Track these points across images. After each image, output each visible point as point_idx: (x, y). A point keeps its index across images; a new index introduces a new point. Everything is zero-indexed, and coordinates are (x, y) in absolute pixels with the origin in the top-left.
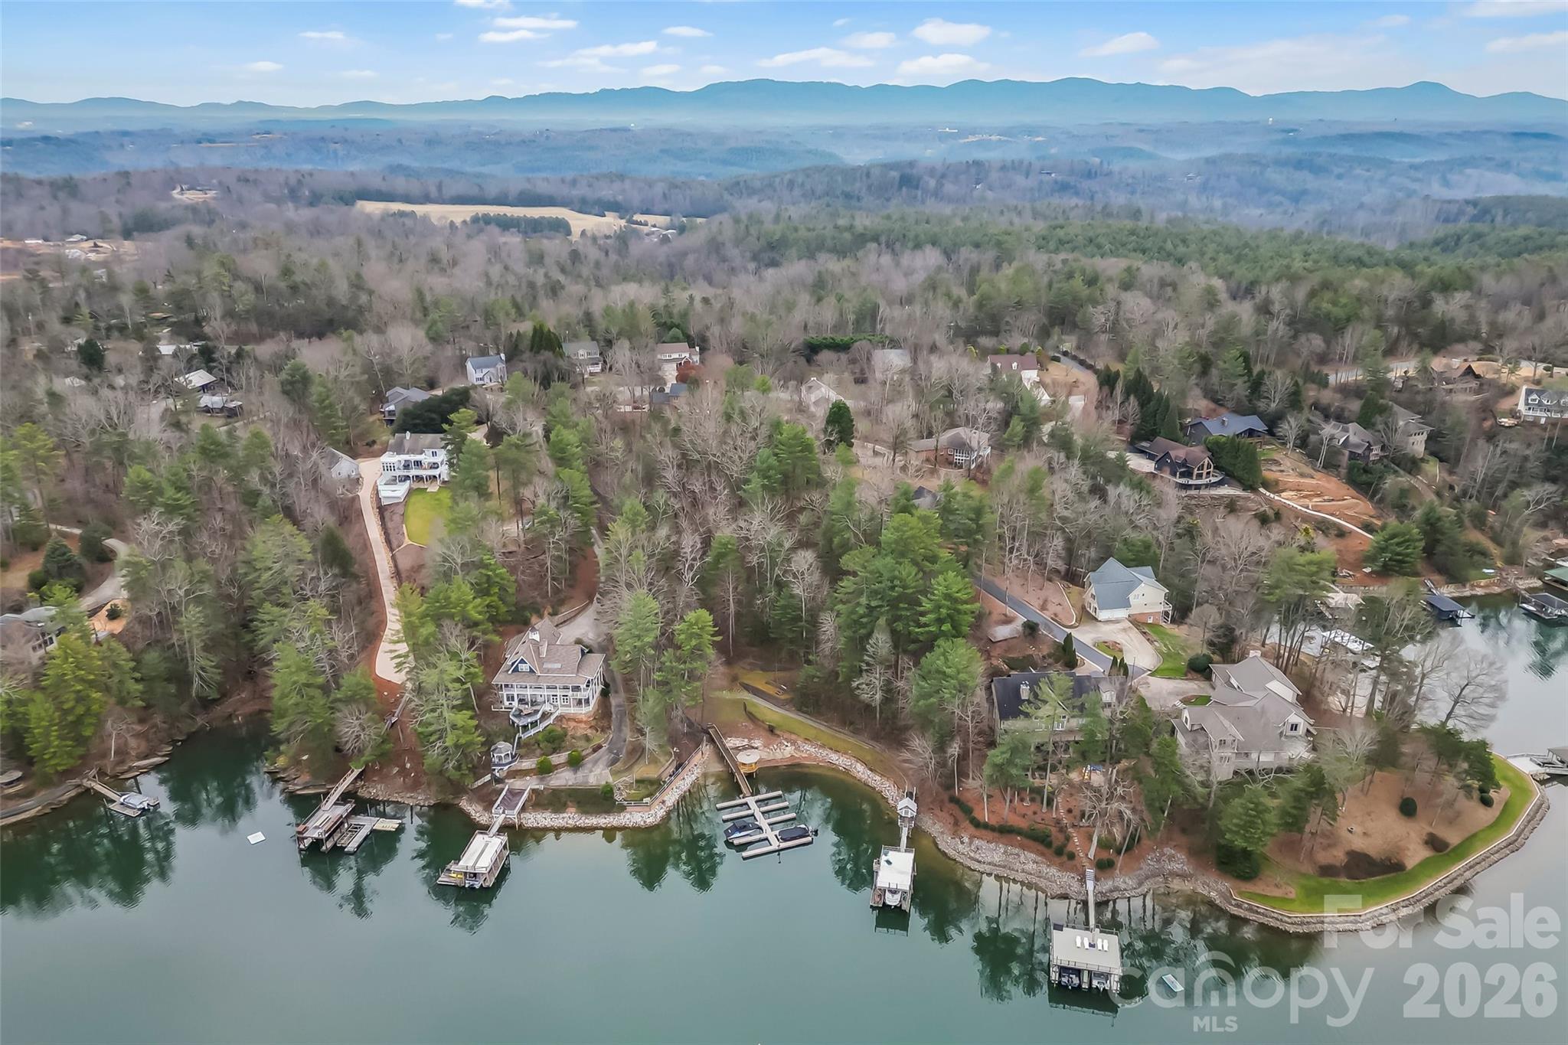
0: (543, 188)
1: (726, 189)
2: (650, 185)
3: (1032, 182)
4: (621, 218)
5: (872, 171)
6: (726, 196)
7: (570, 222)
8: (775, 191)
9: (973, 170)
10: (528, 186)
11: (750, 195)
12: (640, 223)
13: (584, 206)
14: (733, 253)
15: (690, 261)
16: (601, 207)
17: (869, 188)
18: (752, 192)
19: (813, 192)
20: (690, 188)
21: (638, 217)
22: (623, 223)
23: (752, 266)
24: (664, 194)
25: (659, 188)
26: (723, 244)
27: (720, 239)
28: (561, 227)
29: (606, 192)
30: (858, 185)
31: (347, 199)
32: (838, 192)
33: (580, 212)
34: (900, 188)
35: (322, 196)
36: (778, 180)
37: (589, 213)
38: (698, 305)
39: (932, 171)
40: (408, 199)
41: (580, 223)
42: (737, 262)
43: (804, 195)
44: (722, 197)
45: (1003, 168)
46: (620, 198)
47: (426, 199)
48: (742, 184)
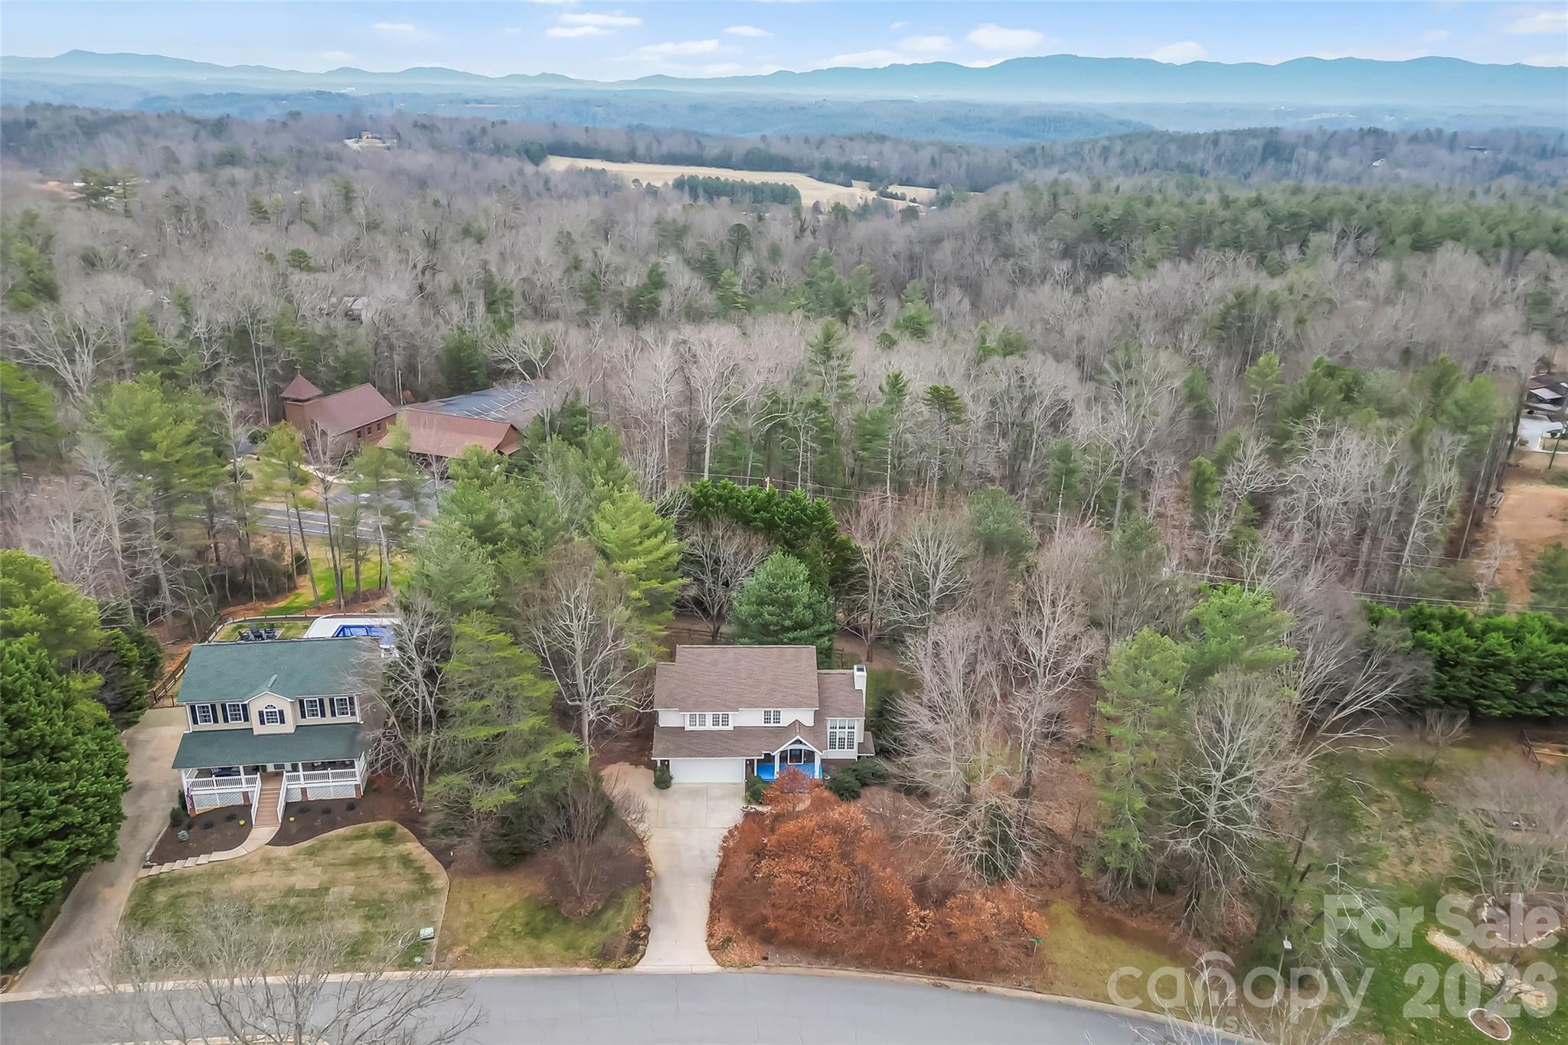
0: (779, 148)
1: (1017, 157)
2: (916, 148)
3: (1461, 159)
4: (872, 190)
5: (1222, 138)
6: (1016, 165)
7: (801, 192)
8: (1083, 159)
9: (1370, 141)
10: (761, 146)
11: (1046, 166)
12: (895, 197)
13: (825, 172)
14: (1023, 239)
15: (944, 254)
16: (849, 174)
17: (1218, 160)
18: (1050, 161)
19: (1137, 162)
20: (968, 154)
21: (894, 189)
22: (873, 195)
23: (1062, 267)
24: (933, 160)
25: (926, 155)
26: (1009, 225)
27: (1003, 216)
28: (786, 196)
29: (859, 156)
30: (1201, 155)
31: (535, 154)
32: (1174, 165)
33: (820, 179)
34: (1264, 160)
35: (506, 147)
36: (1087, 147)
37: (832, 182)
38: (917, 408)
39: (1307, 140)
40: (609, 156)
41: (813, 192)
42: (1034, 261)
43: (1124, 167)
44: (1010, 166)
45: (1414, 139)
46: (875, 164)
47: (632, 157)
48: (1038, 151)
